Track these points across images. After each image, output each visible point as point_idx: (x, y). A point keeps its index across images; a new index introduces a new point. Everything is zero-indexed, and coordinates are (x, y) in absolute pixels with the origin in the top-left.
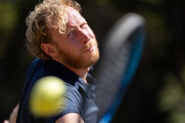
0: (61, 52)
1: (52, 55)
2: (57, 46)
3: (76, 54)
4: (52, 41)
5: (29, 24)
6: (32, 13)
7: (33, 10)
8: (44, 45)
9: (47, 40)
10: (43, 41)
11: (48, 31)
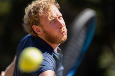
0: (45, 32)
1: (39, 33)
2: (43, 27)
3: (55, 34)
6: (30, 6)
7: (31, 3)
8: (35, 26)
9: (37, 23)
10: (35, 24)
11: (38, 17)
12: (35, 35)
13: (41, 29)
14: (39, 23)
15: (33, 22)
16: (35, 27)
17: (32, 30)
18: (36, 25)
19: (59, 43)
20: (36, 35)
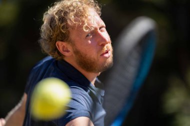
0: (77, 52)
3: (92, 56)
6: (51, 9)
7: (53, 5)
8: (60, 43)
9: (64, 37)
10: (60, 39)
11: (67, 28)
12: (59, 58)
13: (70, 48)
15: (58, 35)
16: (60, 45)
17: (56, 49)
18: (62, 41)
19: (99, 71)
20: (62, 58)
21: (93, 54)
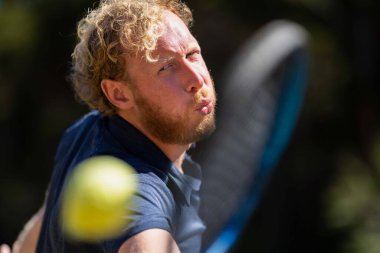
0: (141, 102)
1: (122, 105)
2: (134, 87)
4: (126, 75)
5: (81, 34)
8: (108, 83)
9: (116, 71)
10: (108, 74)
11: (120, 53)
12: (108, 112)
13: (128, 94)
14: (123, 70)
15: (103, 67)
16: (110, 87)
17: (101, 95)
18: (112, 78)
19: (188, 142)
20: (115, 111)
21: (174, 108)
